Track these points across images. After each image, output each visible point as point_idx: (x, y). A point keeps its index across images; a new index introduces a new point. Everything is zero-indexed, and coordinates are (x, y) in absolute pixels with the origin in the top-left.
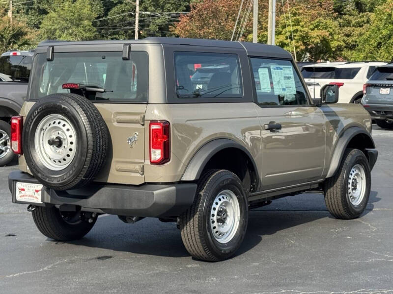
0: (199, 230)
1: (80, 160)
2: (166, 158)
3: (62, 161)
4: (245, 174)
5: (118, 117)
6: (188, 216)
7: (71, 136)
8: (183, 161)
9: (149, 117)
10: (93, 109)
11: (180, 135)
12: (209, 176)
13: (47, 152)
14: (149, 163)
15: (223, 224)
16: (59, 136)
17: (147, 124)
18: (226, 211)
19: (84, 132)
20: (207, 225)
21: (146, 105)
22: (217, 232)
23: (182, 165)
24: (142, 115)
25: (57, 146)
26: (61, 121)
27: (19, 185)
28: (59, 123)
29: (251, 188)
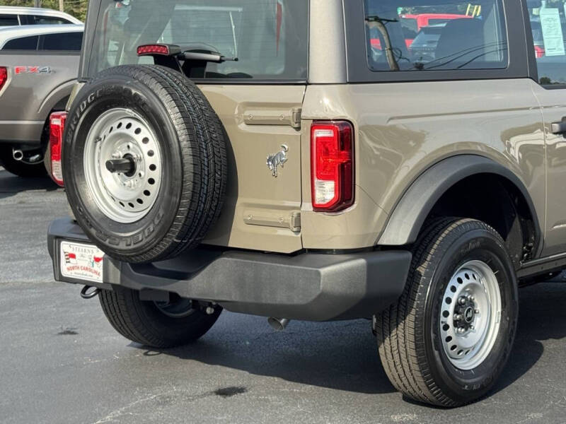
0: (417, 347)
1: (169, 202)
2: (345, 198)
3: (135, 203)
4: (511, 226)
5: (247, 113)
6: (394, 316)
7: (151, 154)
8: (383, 204)
9: (311, 112)
10: (196, 96)
11: (378, 146)
12: (438, 234)
13: (108, 186)
14: (312, 209)
15: (466, 330)
16: (130, 152)
17: (306, 126)
18: (472, 303)
19: (175, 146)
20: (433, 335)
21: (304, 87)
22: (453, 347)
23: (379, 212)
24: (296, 109)
25: (126, 174)
26: (133, 122)
27: (66, 247)
28: (129, 126)
29: (524, 253)
